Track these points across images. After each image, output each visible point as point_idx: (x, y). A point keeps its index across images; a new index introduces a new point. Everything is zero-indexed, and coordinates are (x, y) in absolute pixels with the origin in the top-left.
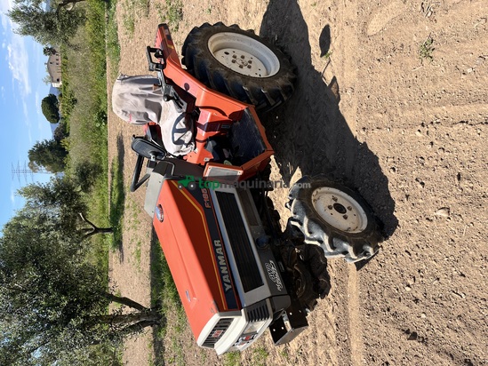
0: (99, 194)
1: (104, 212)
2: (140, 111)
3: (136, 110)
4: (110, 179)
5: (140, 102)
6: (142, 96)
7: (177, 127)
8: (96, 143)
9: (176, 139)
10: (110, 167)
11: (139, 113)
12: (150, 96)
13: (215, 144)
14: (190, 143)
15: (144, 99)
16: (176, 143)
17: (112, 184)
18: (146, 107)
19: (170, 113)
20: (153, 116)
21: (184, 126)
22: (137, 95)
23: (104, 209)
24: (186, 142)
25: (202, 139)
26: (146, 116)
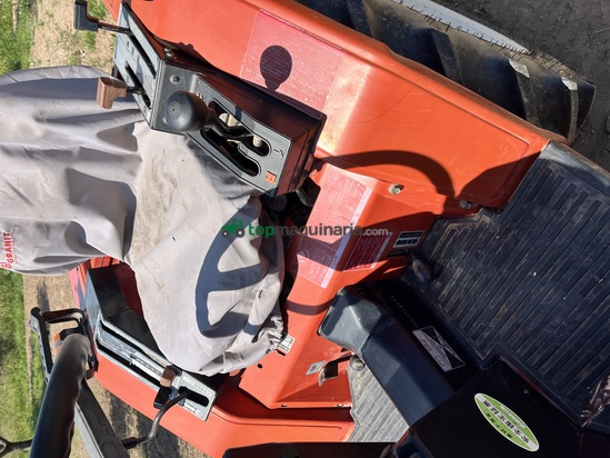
0: (14, 380)
1: (22, 409)
2: (50, 217)
3: (28, 216)
4: (29, 356)
5: (45, 181)
6: (51, 155)
7: (223, 266)
8: (4, 300)
9: (214, 317)
10: (28, 336)
11: (44, 228)
12: (88, 155)
13: (376, 315)
14: (268, 323)
15: (61, 167)
16: (211, 332)
17: (32, 366)
18: (75, 200)
19: (177, 213)
20: (101, 234)
21: (252, 257)
22: (30, 154)
23: (22, 403)
24: (254, 320)
25: (317, 301)
26: (76, 236)
